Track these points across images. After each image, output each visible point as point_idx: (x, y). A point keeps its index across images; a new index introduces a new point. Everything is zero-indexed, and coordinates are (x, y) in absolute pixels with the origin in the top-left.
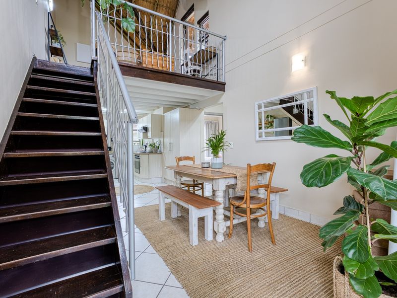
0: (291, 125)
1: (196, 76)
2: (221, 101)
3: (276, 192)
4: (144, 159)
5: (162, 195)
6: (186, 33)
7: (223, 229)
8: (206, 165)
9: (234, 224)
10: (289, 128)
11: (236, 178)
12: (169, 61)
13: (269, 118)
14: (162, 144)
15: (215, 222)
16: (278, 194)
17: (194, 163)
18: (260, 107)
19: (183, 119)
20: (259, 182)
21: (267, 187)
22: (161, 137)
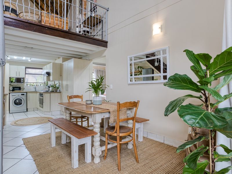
0: (153, 73)
1: (87, 35)
2: (104, 55)
3: (141, 122)
4: (46, 96)
5: (53, 127)
6: (81, 5)
7: (99, 153)
8: (89, 102)
9: (108, 148)
10: (152, 75)
11: (109, 112)
12: (64, 22)
13: (140, 68)
14: (61, 85)
15: (93, 148)
16: (142, 123)
17: (82, 101)
18: (131, 60)
19: (76, 67)
20: (128, 115)
21: (133, 119)
22: (60, 80)
